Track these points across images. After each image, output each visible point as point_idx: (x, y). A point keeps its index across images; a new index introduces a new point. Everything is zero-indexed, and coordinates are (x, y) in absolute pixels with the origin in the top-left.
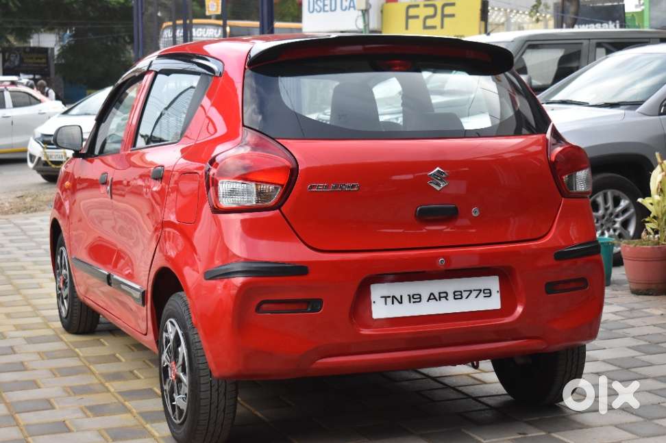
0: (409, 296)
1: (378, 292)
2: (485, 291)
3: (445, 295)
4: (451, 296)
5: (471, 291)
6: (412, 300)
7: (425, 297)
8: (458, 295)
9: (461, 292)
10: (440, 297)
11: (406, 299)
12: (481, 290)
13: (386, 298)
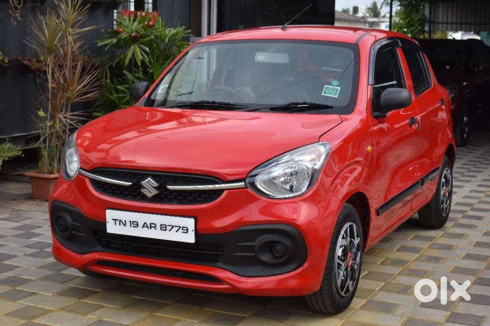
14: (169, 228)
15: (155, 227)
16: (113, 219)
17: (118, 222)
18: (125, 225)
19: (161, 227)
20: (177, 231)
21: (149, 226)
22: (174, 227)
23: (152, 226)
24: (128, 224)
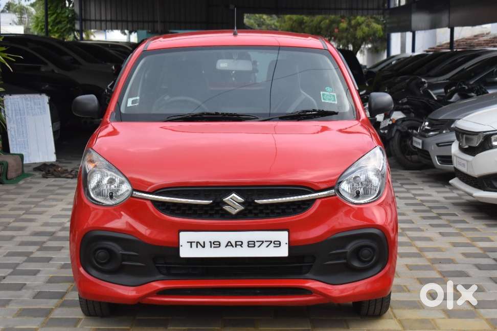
14: (257, 244)
15: (241, 245)
16: (188, 242)
17: (194, 245)
18: (204, 247)
19: (249, 244)
20: (267, 247)
21: (234, 245)
22: (265, 243)
23: (239, 244)
24: (208, 245)
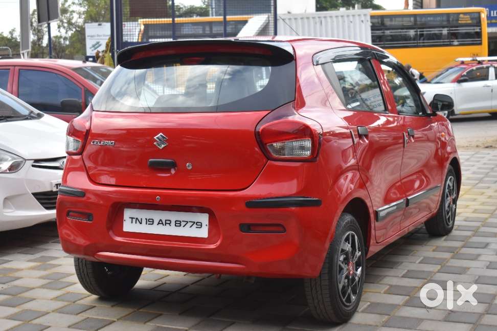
0: (146, 219)
1: (128, 213)
2: (198, 224)
3: (169, 222)
4: (173, 223)
5: (187, 222)
6: (148, 223)
7: (156, 222)
8: (178, 224)
9: (180, 221)
10: (166, 223)
11: (144, 221)
12: (194, 222)
13: (132, 218)
